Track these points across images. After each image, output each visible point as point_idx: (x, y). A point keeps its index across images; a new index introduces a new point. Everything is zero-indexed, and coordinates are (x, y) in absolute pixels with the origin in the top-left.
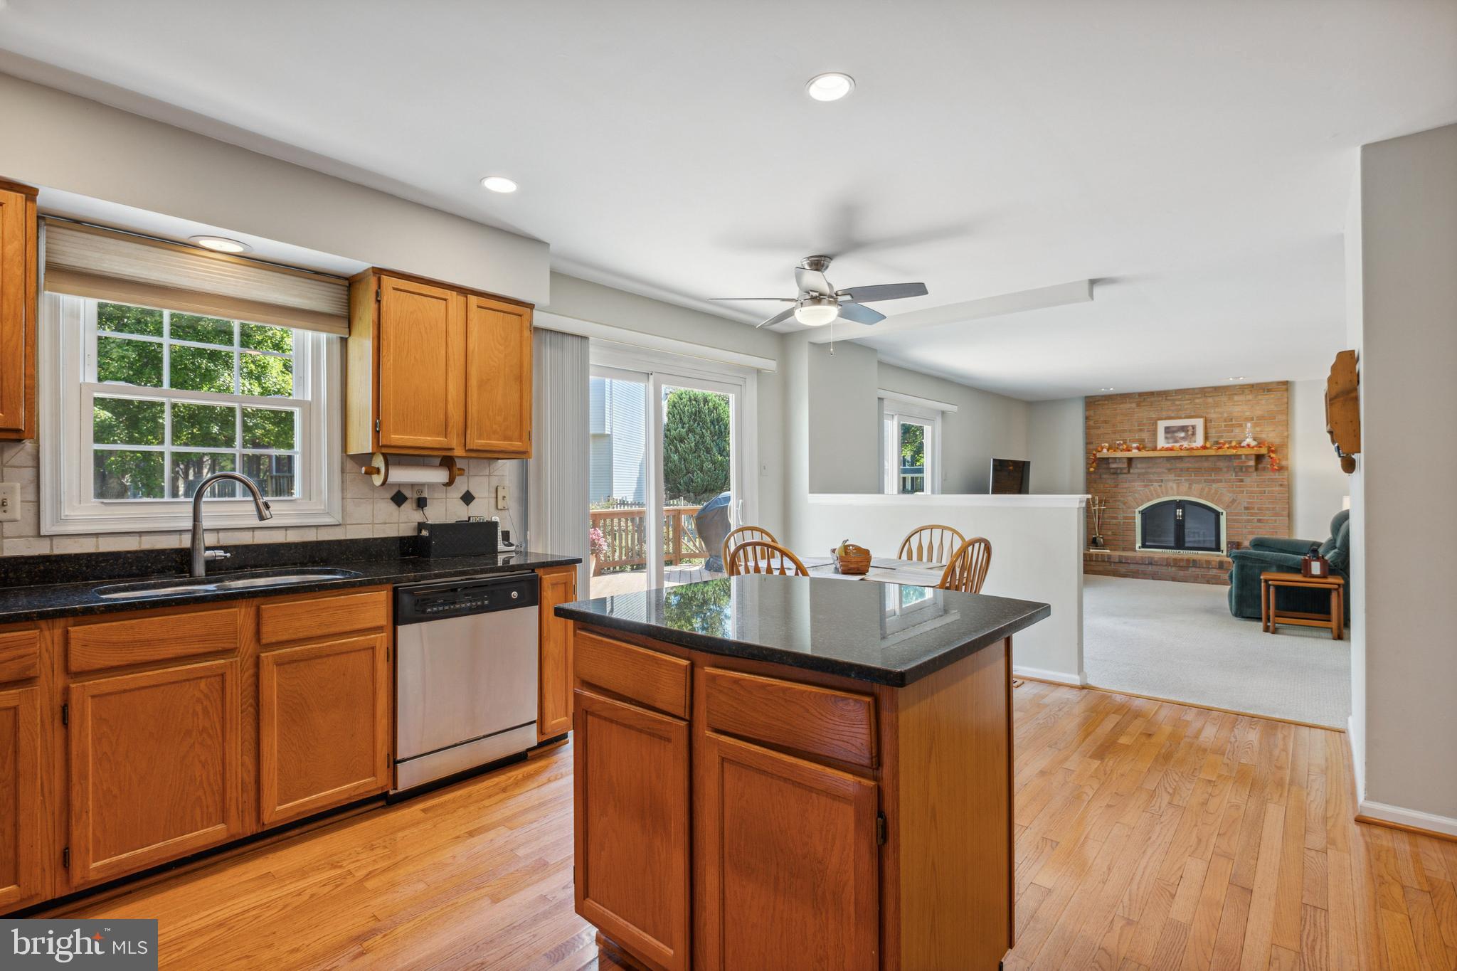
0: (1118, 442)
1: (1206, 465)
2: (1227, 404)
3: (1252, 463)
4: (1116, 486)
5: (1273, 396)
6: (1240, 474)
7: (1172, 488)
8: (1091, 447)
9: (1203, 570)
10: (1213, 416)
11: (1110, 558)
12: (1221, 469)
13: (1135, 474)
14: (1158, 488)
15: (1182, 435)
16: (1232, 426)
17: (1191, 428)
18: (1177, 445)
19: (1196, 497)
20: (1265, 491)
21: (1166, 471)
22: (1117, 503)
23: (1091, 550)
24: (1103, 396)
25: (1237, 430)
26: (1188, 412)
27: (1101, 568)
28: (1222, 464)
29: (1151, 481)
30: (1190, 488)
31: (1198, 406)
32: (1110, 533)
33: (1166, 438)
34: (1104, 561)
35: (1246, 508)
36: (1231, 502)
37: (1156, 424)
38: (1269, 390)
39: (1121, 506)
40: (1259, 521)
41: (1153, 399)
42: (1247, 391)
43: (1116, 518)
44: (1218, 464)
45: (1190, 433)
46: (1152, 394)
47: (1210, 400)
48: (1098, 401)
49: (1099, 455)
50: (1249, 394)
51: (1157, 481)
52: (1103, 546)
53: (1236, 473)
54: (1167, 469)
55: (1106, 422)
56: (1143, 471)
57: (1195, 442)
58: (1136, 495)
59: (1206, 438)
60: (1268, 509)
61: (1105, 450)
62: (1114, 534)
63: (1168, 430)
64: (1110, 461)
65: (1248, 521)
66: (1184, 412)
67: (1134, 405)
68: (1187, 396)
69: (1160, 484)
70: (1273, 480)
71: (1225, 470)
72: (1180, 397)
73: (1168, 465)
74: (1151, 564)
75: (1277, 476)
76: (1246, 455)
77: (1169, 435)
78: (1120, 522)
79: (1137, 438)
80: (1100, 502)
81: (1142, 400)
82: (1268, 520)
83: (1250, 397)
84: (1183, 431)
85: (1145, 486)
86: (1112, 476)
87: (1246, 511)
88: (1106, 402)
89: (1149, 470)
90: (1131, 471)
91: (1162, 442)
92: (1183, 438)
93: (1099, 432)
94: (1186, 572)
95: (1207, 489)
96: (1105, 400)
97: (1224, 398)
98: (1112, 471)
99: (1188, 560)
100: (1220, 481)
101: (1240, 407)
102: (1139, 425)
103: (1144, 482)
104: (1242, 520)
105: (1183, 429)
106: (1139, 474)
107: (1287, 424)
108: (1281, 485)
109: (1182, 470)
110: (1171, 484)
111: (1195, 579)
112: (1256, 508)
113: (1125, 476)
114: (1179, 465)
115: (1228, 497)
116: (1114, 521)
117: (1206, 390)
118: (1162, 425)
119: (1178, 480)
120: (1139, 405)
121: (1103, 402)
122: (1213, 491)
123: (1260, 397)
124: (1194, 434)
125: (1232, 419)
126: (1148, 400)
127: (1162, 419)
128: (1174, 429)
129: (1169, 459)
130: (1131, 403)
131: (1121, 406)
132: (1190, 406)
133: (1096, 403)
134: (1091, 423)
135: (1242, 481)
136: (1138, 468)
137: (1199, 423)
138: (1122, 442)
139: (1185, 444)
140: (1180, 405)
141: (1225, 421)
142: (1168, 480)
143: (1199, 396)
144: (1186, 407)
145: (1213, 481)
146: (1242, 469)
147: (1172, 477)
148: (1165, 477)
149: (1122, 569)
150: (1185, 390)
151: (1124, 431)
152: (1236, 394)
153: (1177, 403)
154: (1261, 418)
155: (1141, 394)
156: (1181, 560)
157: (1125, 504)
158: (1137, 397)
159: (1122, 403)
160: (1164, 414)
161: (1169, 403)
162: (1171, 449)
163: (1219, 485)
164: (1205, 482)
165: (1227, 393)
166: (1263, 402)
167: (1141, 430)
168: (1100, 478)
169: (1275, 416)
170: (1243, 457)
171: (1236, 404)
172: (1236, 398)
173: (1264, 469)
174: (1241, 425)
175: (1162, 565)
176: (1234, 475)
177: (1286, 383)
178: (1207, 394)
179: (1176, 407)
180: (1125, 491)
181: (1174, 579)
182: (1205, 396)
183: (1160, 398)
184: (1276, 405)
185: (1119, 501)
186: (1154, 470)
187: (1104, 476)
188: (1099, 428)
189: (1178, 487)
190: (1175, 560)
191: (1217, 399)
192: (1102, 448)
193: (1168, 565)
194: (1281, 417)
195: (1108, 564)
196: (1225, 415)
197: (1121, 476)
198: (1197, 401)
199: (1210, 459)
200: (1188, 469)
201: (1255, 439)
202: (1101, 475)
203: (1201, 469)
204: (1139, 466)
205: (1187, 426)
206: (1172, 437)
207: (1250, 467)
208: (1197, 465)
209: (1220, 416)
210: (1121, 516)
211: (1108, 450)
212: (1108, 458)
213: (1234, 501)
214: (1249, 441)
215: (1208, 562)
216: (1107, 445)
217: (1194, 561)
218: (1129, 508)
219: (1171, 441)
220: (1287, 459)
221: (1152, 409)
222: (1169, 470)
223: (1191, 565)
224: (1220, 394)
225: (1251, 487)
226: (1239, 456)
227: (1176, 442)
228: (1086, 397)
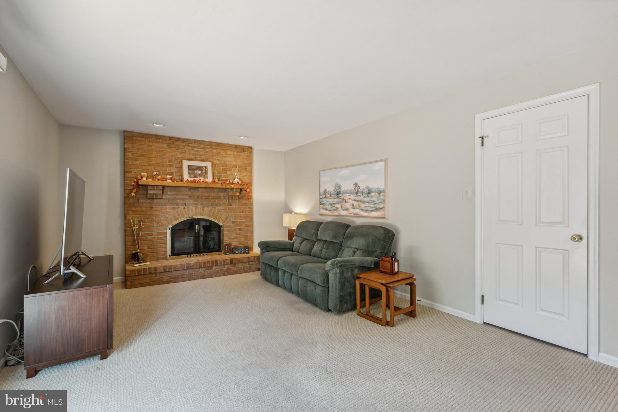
0: (155, 173)
1: (212, 194)
2: (224, 155)
3: (238, 194)
4: (151, 209)
5: (246, 154)
6: (230, 201)
7: (192, 210)
8: (129, 175)
9: (221, 267)
10: (216, 162)
11: (156, 270)
12: (220, 197)
13: (166, 199)
14: (183, 210)
15: (199, 172)
16: (226, 170)
17: (204, 168)
18: (197, 179)
19: (207, 216)
20: (242, 211)
21: (188, 198)
22: (153, 223)
23: (135, 265)
24: (140, 133)
25: (229, 173)
26: (202, 157)
27: (147, 280)
28: (221, 194)
29: (178, 205)
30: (203, 210)
31: (208, 154)
32: (146, 247)
33: (189, 173)
34: (150, 273)
35: (234, 222)
36: (226, 219)
37: (182, 163)
38: (244, 151)
39: (156, 224)
40: (240, 229)
41: (179, 143)
42: (234, 149)
43: (151, 235)
44: (219, 194)
45: (204, 171)
46: (178, 139)
47: (215, 151)
48: (135, 137)
49: (140, 183)
50: (235, 151)
51: (182, 205)
52: (144, 261)
53: (228, 199)
54: (189, 196)
55: (143, 155)
56: (172, 197)
57: (207, 178)
58: (167, 215)
59: (213, 176)
60: (244, 222)
61: (144, 179)
62: (149, 248)
63: (189, 167)
64: (149, 187)
65: (235, 230)
66: (200, 156)
67: (165, 146)
68: (201, 146)
69: (184, 207)
70: (245, 205)
71: (222, 198)
72: (197, 146)
73: (190, 194)
74: (188, 268)
75: (247, 202)
76: (236, 189)
77: (191, 172)
78: (154, 238)
79: (168, 171)
80: (140, 222)
81: (172, 142)
82: (244, 229)
83: (235, 153)
84: (200, 170)
85: (174, 209)
86: (148, 201)
87: (233, 224)
88: (143, 139)
89: (177, 197)
90: (164, 197)
91: (186, 177)
92: (200, 175)
93: (135, 163)
94: (212, 270)
95: (213, 211)
96: (142, 137)
97: (222, 151)
98: (149, 196)
99: (213, 262)
100: (220, 205)
101: (230, 158)
102: (169, 162)
103: (173, 206)
104: (231, 229)
105: (199, 168)
106: (169, 200)
107: (251, 172)
108: (249, 208)
109: (198, 197)
110: (191, 207)
111: (217, 274)
112: (238, 222)
113: (158, 200)
114: (197, 193)
115: (224, 216)
116: (150, 237)
117: (213, 144)
118: (186, 164)
119: (196, 204)
120: (169, 146)
121: (140, 139)
122: (216, 211)
123: (240, 154)
124: (206, 172)
125: (226, 165)
126: (176, 143)
127: (186, 160)
128: (194, 168)
129: (190, 188)
130: (163, 143)
131: (156, 144)
132: (203, 153)
133: (135, 138)
134: (130, 154)
135: (231, 205)
136: (169, 195)
137: (209, 165)
138: (158, 173)
139: (202, 179)
140: (197, 151)
141: (223, 166)
142: (190, 204)
143: (209, 147)
144: (201, 153)
145: (217, 205)
146: (232, 198)
147: (192, 202)
148: (187, 202)
149: (166, 277)
150: (200, 141)
151: (158, 165)
152: (228, 150)
153: (195, 149)
154: (240, 167)
155: (171, 138)
156: (208, 262)
157: (158, 223)
158: (168, 139)
159: (157, 142)
160: (187, 156)
161: (190, 148)
162: (194, 181)
163: (220, 208)
164: (212, 205)
165: (224, 149)
166: (241, 157)
167: (170, 166)
168: (138, 202)
169: (247, 167)
170: (235, 189)
171: (228, 156)
172: (228, 152)
173: (242, 198)
174: (230, 170)
175: (196, 268)
176: (227, 201)
177: (251, 148)
178: (213, 147)
179: (194, 152)
180: (158, 212)
181: (203, 277)
182: (212, 148)
183: (184, 144)
184: (247, 160)
185: (153, 221)
186: (180, 197)
187: (142, 201)
188: (137, 160)
189: (196, 209)
190: (205, 263)
191: (218, 151)
192: (142, 177)
193: (200, 267)
194: (249, 168)
195: (154, 275)
196: (223, 162)
197: (155, 201)
198: (207, 150)
199: (215, 190)
200: (202, 197)
201: (240, 179)
202: (138, 200)
203: (210, 197)
204: (169, 193)
205: (202, 167)
206: (193, 173)
207: (236, 196)
208: (207, 194)
209: (220, 162)
210: (155, 232)
211: (147, 179)
212: (147, 186)
213: (227, 217)
214: (237, 180)
215: (224, 261)
216: (146, 174)
217: (216, 261)
218: (162, 226)
219: (192, 176)
220: (252, 193)
221: (178, 151)
222: (190, 197)
223: (215, 265)
224: (220, 148)
225: (236, 209)
226: (232, 189)
227: (195, 177)
228: (124, 131)
